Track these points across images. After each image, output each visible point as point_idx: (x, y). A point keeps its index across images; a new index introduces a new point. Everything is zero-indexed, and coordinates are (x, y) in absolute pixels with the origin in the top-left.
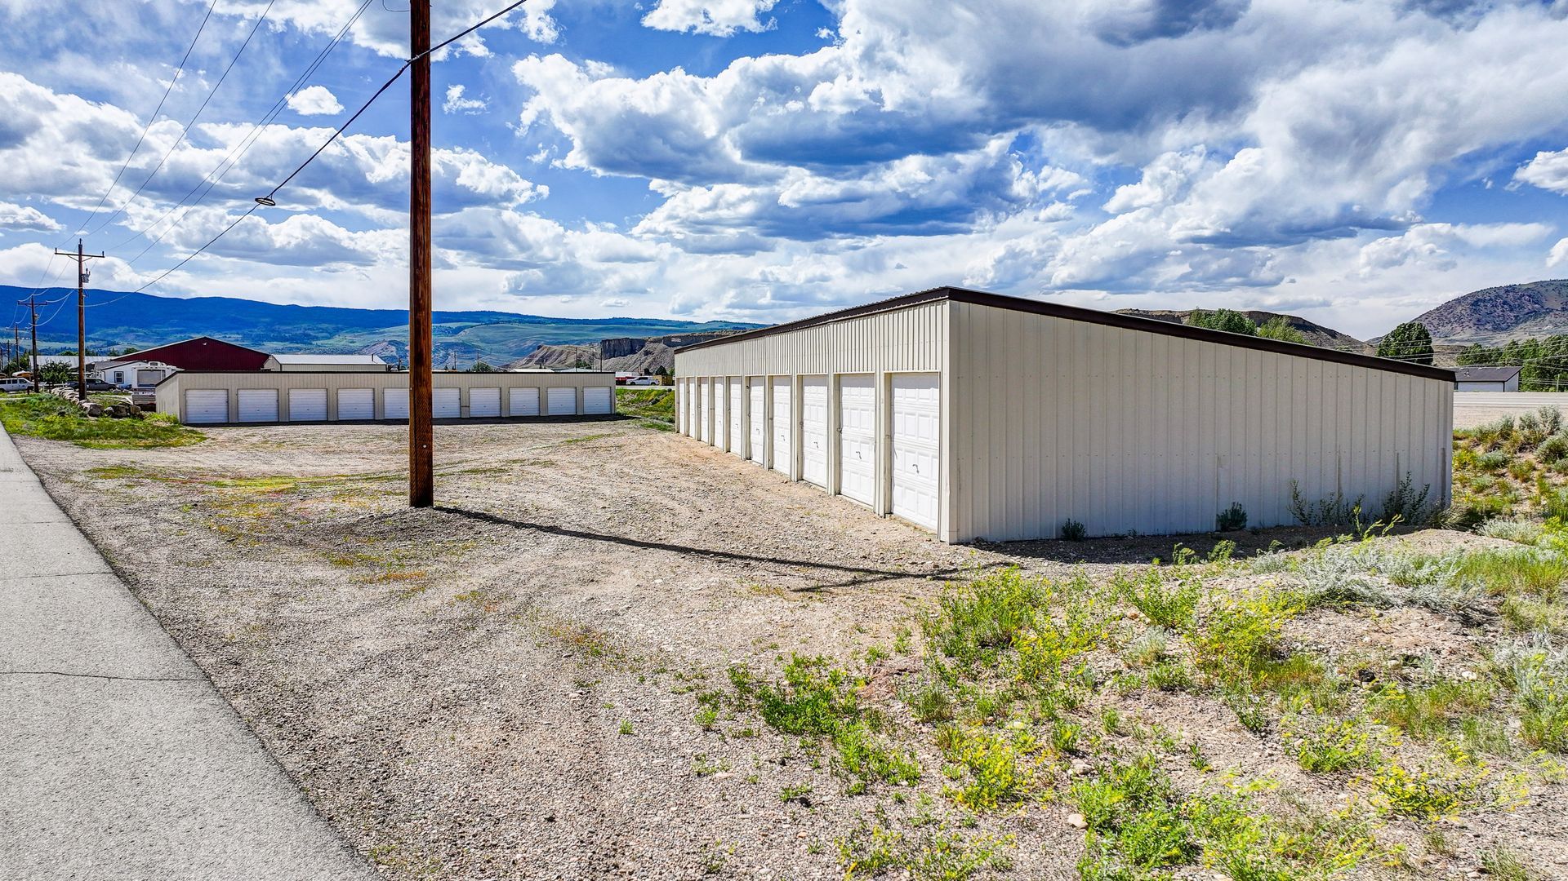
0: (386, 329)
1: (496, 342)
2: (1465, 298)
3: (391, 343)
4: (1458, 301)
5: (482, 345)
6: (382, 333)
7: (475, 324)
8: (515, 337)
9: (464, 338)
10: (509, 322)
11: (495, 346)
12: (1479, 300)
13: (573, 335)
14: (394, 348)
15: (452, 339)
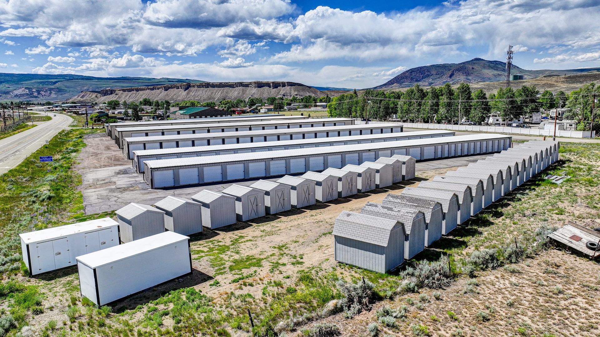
0: (24, 82)
1: (72, 88)
2: (409, 70)
3: (26, 88)
4: (407, 71)
5: (66, 89)
6: (21, 84)
7: (63, 80)
8: (79, 85)
9: (58, 86)
10: (77, 79)
11: (71, 89)
12: (413, 71)
13: (104, 84)
14: (27, 90)
15: (53, 87)
